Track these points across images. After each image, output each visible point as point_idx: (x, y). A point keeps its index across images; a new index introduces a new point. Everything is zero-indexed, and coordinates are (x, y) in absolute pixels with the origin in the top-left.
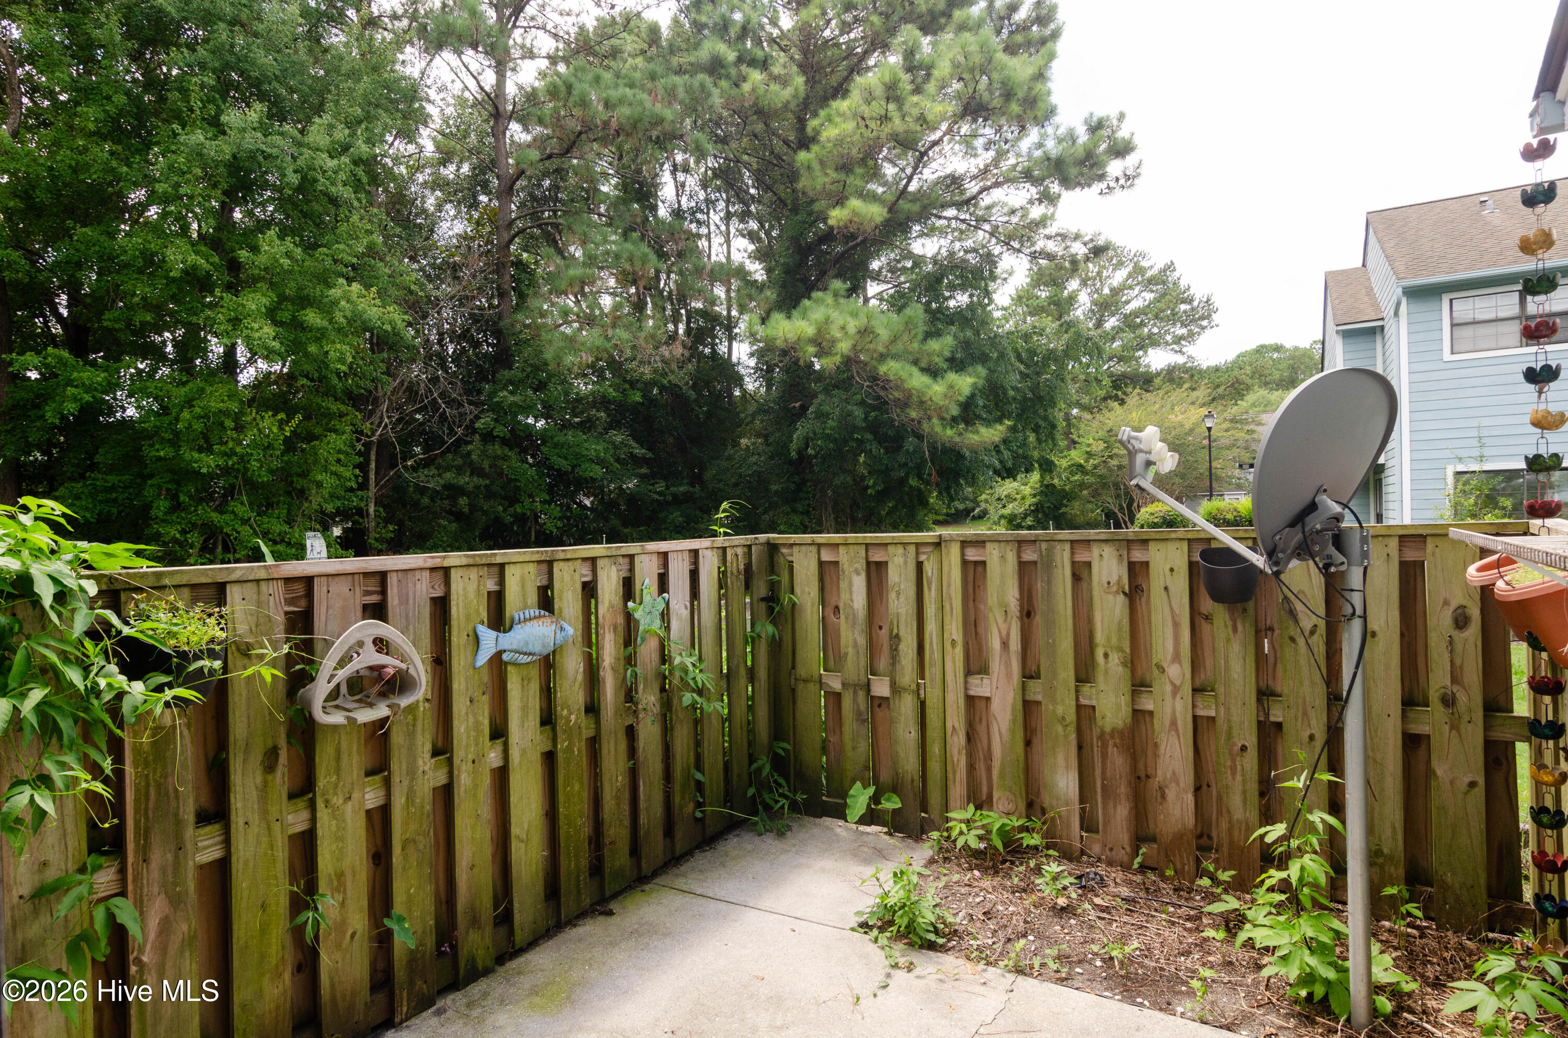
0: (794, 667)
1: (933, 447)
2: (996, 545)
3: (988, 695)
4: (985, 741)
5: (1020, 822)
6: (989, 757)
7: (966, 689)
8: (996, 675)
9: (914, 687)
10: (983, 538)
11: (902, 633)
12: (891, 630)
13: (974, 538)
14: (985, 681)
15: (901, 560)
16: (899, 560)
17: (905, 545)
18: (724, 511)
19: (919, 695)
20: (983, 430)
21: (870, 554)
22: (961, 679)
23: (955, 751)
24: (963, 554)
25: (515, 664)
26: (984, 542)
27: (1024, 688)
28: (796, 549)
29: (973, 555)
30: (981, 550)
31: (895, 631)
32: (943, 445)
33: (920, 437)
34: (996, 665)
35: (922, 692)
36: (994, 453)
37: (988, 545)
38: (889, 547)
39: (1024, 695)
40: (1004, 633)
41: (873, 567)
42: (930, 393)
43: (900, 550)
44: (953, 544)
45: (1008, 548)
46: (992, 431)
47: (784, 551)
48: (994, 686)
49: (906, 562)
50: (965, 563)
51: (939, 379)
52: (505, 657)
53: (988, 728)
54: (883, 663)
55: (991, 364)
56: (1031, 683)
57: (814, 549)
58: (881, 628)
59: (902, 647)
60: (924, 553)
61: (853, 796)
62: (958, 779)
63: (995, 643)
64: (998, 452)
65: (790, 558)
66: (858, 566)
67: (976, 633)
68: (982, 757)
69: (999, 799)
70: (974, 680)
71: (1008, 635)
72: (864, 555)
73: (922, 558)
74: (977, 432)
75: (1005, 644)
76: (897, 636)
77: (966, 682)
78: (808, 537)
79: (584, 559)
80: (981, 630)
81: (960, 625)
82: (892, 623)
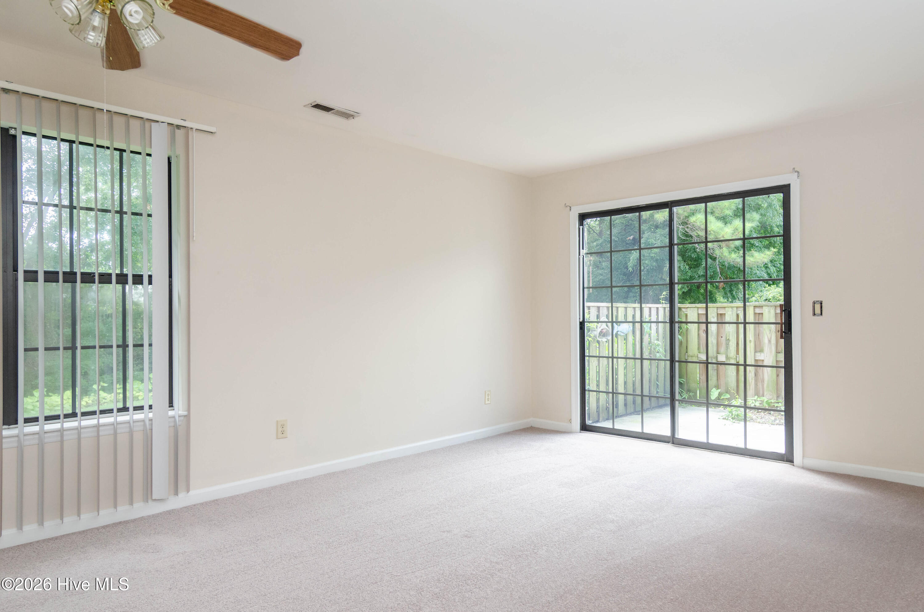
0: (687, 352)
1: (722, 265)
2: (767, 307)
3: (763, 359)
4: (761, 376)
5: (774, 401)
6: (763, 381)
7: (755, 357)
8: (766, 352)
9: (735, 357)
10: (762, 305)
11: (730, 338)
12: (726, 338)
13: (759, 305)
14: (762, 354)
15: (731, 313)
16: (730, 313)
17: (732, 307)
18: (664, 295)
19: (737, 360)
20: (756, 254)
21: (718, 311)
22: (753, 354)
23: (750, 379)
24: (754, 311)
25: (620, 335)
26: (762, 306)
27: (776, 356)
28: (688, 309)
29: (758, 311)
30: (761, 309)
31: (728, 338)
32: (729, 263)
33: (714, 259)
34: (766, 349)
35: (738, 359)
36: (763, 269)
37: (764, 307)
38: (726, 308)
39: (776, 359)
40: (769, 337)
41: (719, 316)
42: (723, 233)
43: (730, 309)
44: (751, 307)
45: (771, 308)
46: (763, 255)
47: (683, 310)
48: (766, 356)
49: (732, 314)
50: (755, 314)
51: (728, 225)
52: (619, 333)
53: (763, 371)
54: (722, 350)
55: (762, 211)
56: (779, 354)
57: (696, 309)
58: (722, 337)
59: (731, 343)
60: (739, 310)
61: (713, 392)
62: (751, 388)
63: (766, 341)
64: (766, 268)
65: (686, 313)
66: (714, 315)
67: (759, 338)
68: (760, 381)
69: (767, 394)
70: (758, 354)
71: (771, 338)
72: (716, 311)
73: (739, 312)
74: (752, 256)
75: (770, 341)
76: (729, 339)
77: (755, 355)
78: (693, 305)
79: (633, 307)
80: (760, 337)
81: (753, 335)
82: (726, 335)
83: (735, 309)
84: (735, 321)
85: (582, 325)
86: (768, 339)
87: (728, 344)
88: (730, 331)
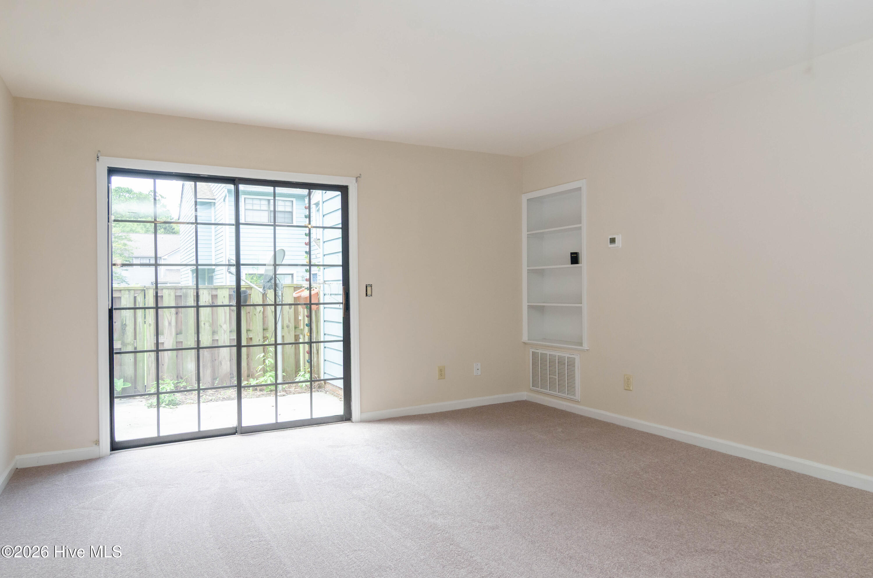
2: (167, 290)
3: (163, 342)
7: (154, 340)
8: (166, 334)
9: (132, 342)
11: (127, 323)
12: (122, 322)
14: (161, 337)
15: (127, 296)
17: (129, 290)
19: (134, 346)
22: (153, 337)
27: (176, 337)
31: (124, 323)
34: (166, 331)
35: (135, 344)
38: (122, 291)
39: (176, 340)
40: (170, 319)
43: (127, 292)
44: (150, 290)
45: (173, 291)
48: (166, 338)
49: (129, 297)
56: (179, 336)
59: (127, 328)
60: (137, 293)
63: (166, 323)
69: (167, 376)
73: (136, 295)
75: (170, 323)
76: (125, 324)
81: (153, 318)
82: (123, 320)
83: (132, 292)
84: (133, 306)
85: (111, 311)
86: (168, 321)
87: (124, 329)
88: (126, 315)
